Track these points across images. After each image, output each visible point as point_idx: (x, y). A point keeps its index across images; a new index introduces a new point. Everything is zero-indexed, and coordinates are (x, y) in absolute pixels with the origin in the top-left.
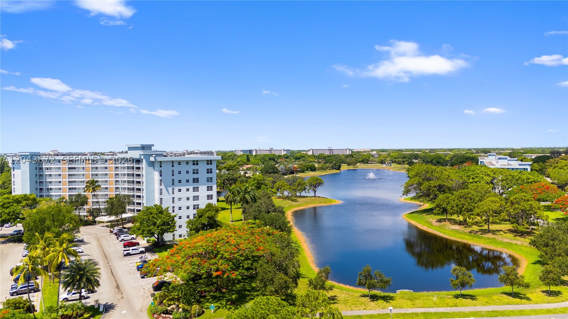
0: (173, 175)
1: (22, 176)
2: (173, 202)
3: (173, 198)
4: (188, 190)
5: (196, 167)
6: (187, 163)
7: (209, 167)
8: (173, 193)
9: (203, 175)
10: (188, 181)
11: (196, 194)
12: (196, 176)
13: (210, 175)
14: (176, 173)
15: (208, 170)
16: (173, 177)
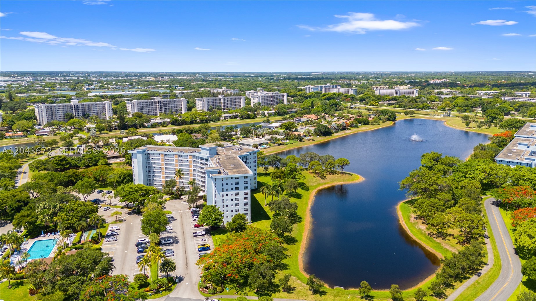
0: (223, 186)
1: (138, 164)
2: (223, 202)
3: (223, 200)
4: (232, 195)
5: (237, 180)
6: (232, 178)
7: (246, 180)
8: (223, 197)
9: (241, 185)
10: (232, 189)
11: (237, 197)
12: (237, 186)
13: (246, 185)
14: (225, 184)
15: (245, 182)
16: (223, 187)
